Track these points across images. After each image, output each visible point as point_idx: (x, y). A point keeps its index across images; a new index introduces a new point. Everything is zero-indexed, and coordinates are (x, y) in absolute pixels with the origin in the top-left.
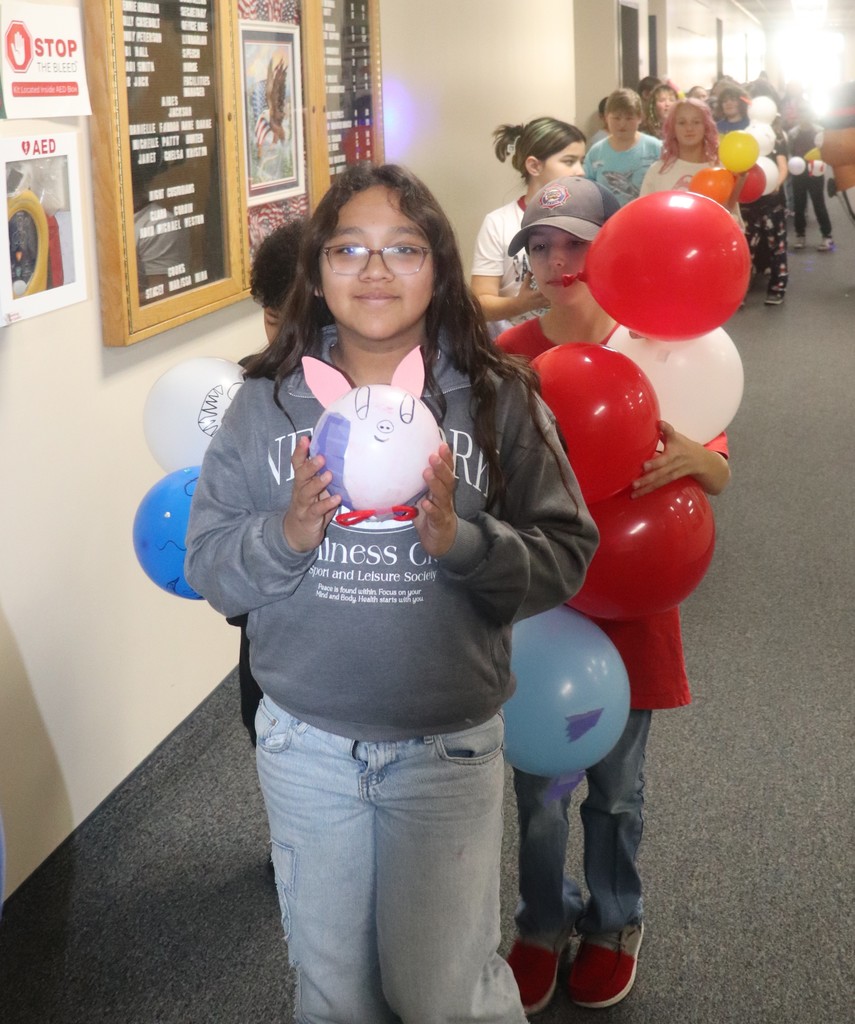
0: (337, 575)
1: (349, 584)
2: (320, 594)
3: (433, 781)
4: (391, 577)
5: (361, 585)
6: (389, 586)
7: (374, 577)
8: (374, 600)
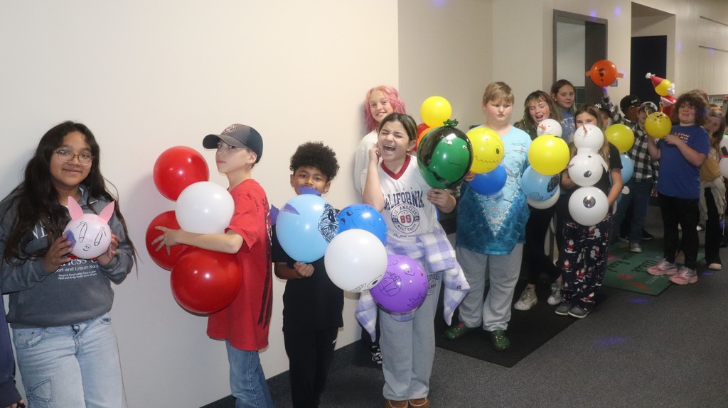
0: (67, 270)
1: (72, 272)
2: (61, 278)
3: (99, 332)
4: (86, 267)
5: (77, 272)
6: (85, 271)
7: (81, 268)
8: (81, 276)
